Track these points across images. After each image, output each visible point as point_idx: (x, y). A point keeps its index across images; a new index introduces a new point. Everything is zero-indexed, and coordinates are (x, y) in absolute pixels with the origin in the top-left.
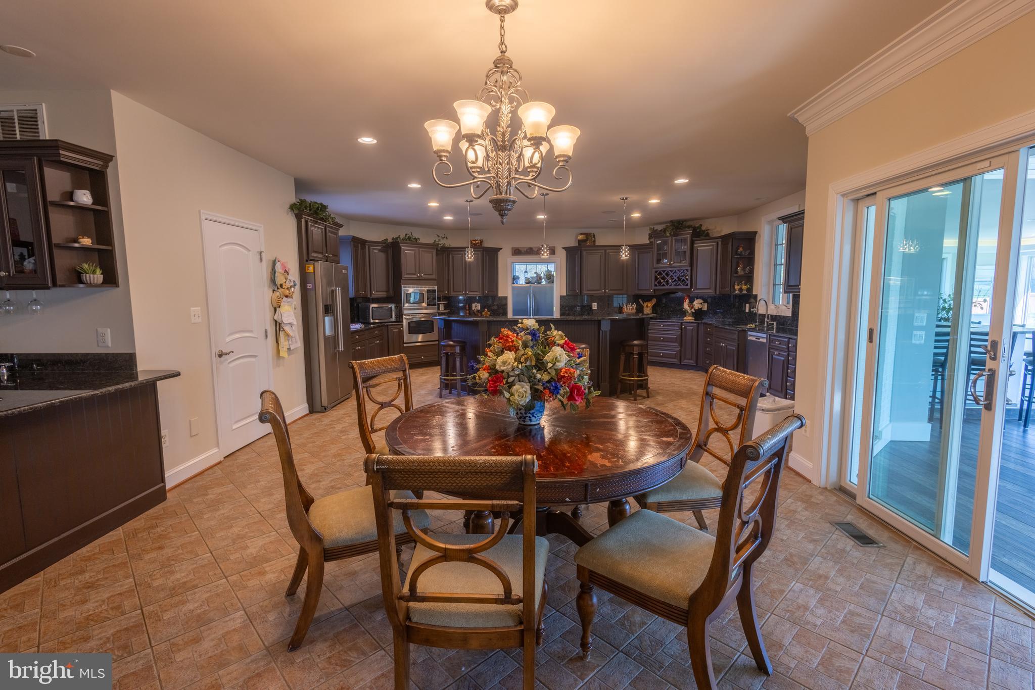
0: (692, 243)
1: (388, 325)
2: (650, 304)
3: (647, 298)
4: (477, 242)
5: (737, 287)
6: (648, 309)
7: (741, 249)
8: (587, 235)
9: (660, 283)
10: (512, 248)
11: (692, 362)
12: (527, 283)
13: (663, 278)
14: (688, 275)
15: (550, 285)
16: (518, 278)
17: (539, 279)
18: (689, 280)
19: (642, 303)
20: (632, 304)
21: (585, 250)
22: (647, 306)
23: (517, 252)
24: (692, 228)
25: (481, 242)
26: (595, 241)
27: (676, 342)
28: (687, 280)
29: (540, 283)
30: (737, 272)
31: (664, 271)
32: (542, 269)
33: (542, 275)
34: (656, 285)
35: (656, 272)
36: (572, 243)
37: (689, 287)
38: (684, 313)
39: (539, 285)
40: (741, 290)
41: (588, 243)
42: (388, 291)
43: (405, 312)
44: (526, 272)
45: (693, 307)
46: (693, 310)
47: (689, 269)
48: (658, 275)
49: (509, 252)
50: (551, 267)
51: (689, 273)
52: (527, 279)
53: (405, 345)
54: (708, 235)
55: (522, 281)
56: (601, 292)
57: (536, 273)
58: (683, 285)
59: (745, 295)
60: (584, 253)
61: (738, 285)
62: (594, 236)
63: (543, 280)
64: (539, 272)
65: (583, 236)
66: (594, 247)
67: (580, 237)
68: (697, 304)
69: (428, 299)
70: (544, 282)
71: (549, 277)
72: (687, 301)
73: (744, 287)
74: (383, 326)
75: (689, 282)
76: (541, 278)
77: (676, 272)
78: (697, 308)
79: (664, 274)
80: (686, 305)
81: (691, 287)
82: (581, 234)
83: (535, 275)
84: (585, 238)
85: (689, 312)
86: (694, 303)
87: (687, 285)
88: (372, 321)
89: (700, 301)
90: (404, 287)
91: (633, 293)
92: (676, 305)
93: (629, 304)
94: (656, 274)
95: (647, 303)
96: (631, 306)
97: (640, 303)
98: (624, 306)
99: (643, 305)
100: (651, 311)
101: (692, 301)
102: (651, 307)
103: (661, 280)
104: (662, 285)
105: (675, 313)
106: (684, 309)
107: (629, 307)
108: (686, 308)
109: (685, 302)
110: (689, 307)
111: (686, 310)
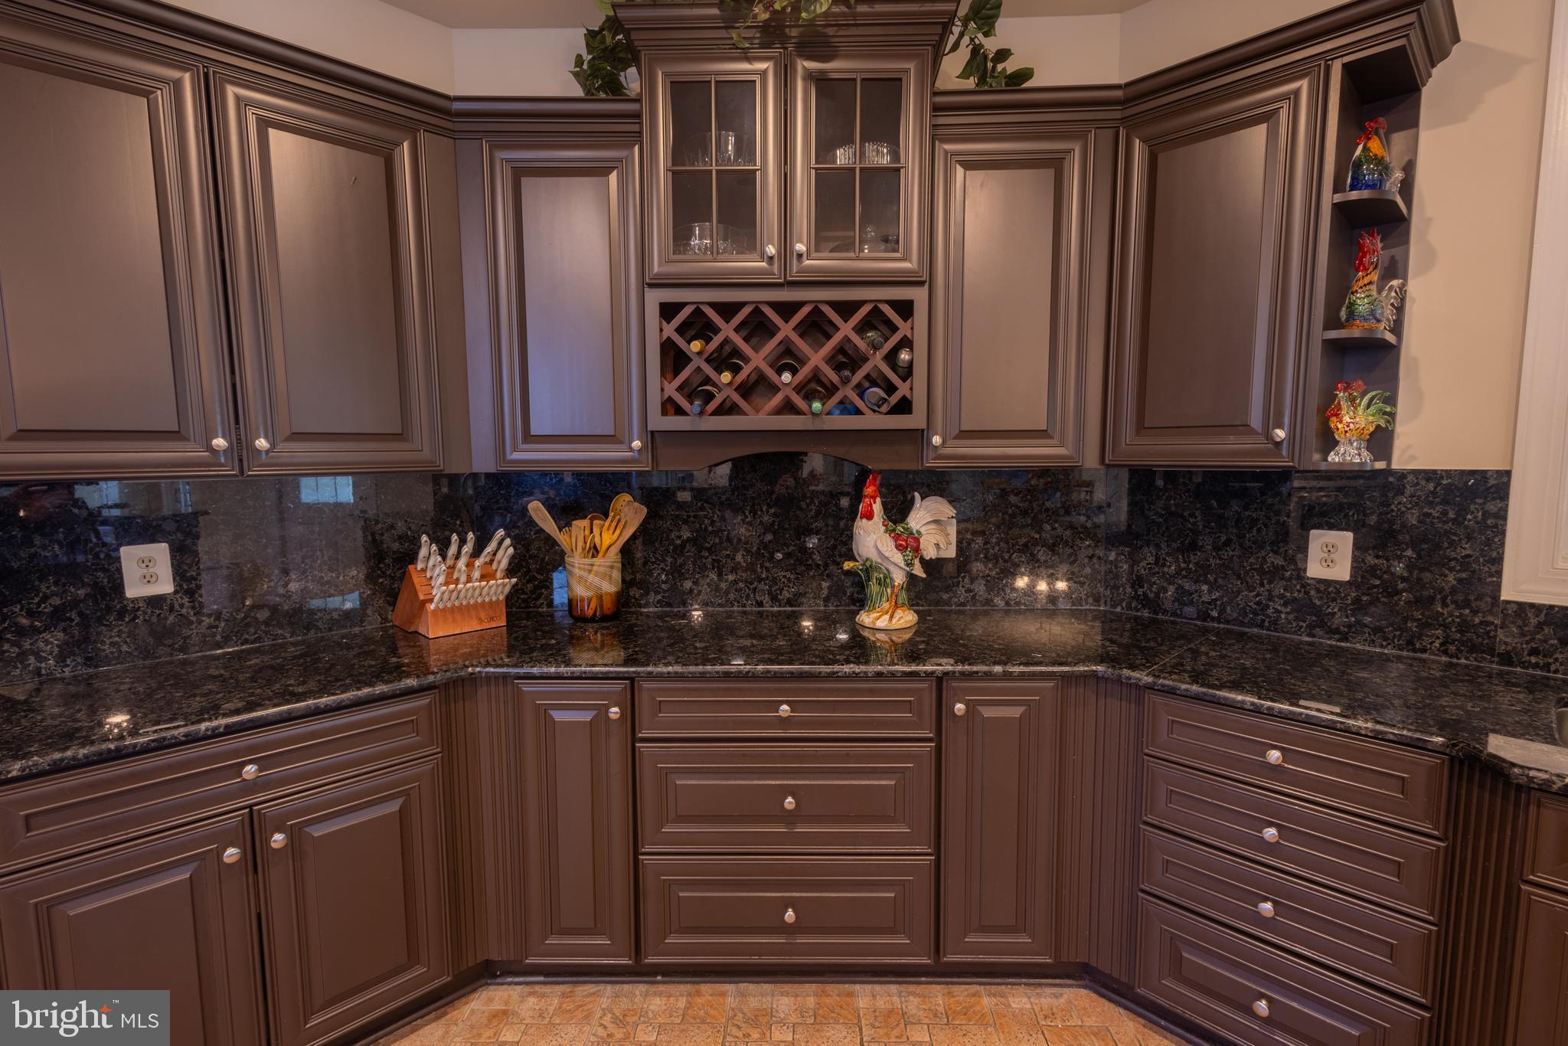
2: (608, 535)
3: (589, 497)
6: (600, 562)
9: (699, 389)
13: (727, 357)
18: (921, 373)
19: (549, 524)
20: (480, 540)
22: (590, 548)
28: (906, 373)
31: (725, 310)
34: (669, 407)
35: (667, 311)
37: (918, 418)
38: (859, 590)
47: (922, 299)
48: (689, 331)
51: (919, 328)
56: (197, 450)
58: (878, 405)
75: (916, 390)
79: (727, 330)
81: (930, 424)
87: (904, 407)
91: (483, 462)
92: (768, 529)
93: (463, 542)
94: (670, 330)
95: (585, 523)
96: (477, 553)
97: (531, 523)
98: (423, 552)
99: (562, 538)
100: (617, 575)
101: (897, 512)
102: (615, 549)
103: (708, 370)
104: (712, 406)
105: (760, 580)
106: (852, 558)
107: (461, 564)
108: (875, 557)
109: (869, 516)
110: (898, 547)
111: (869, 569)
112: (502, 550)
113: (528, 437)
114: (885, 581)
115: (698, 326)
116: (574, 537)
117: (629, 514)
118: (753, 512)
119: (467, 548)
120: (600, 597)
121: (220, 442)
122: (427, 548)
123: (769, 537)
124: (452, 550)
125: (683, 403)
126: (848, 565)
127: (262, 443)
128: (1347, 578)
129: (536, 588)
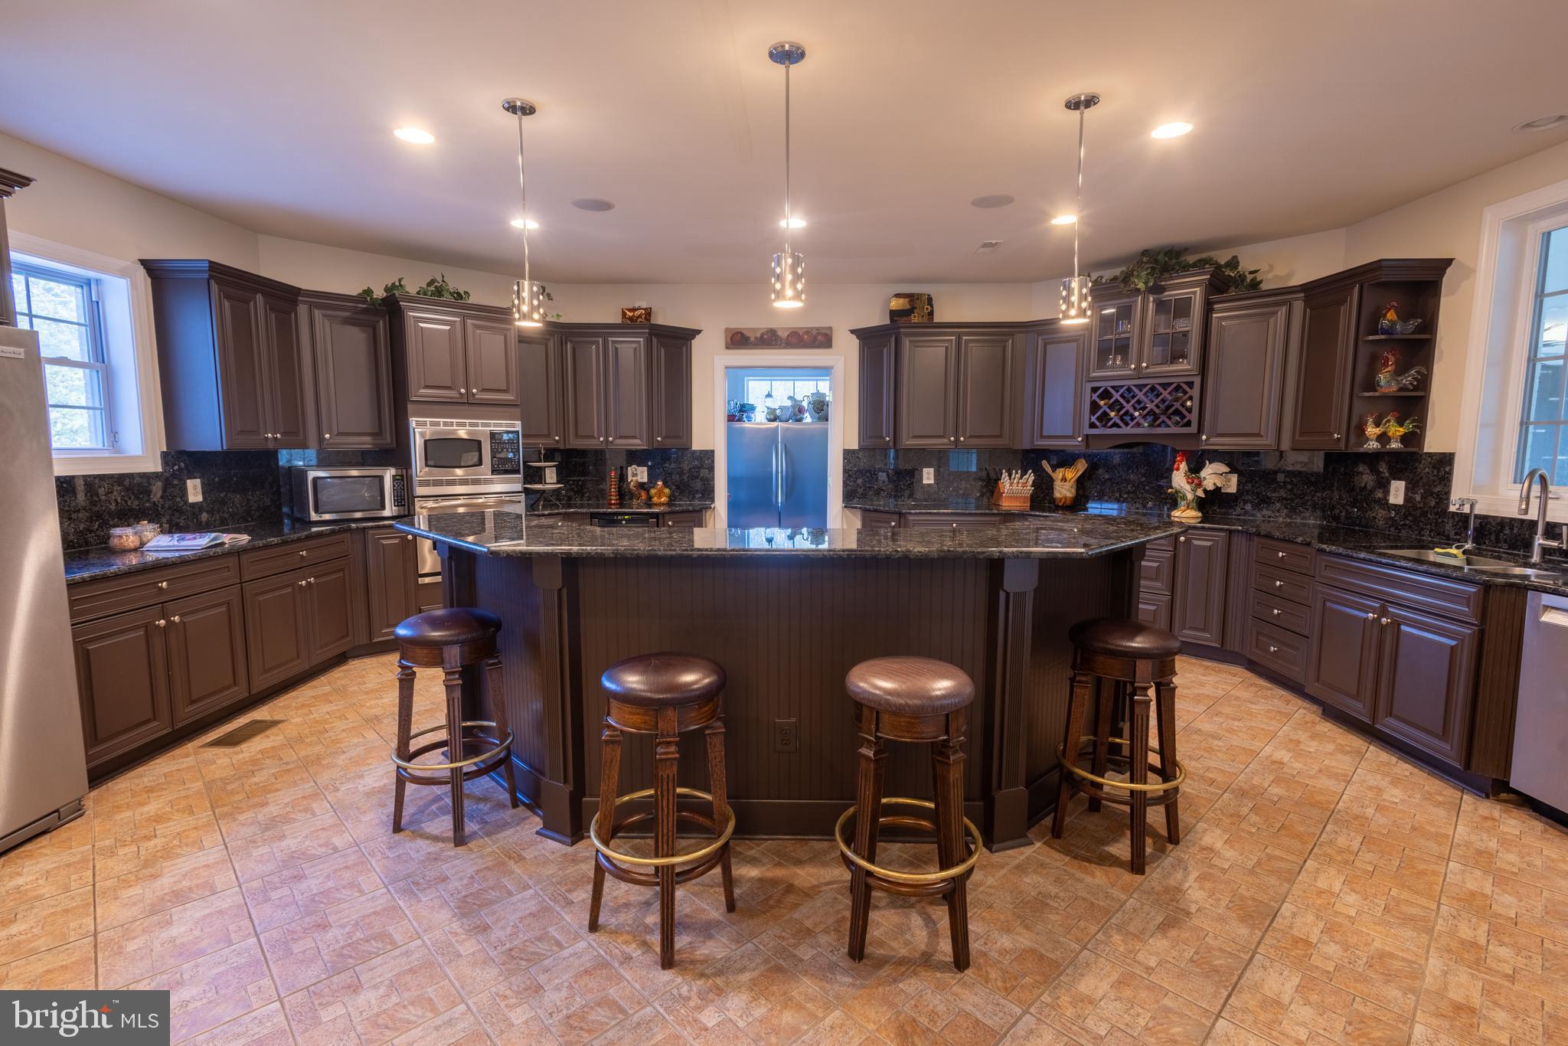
0: (1208, 309)
1: (364, 528)
2: (1072, 474)
3: (1065, 459)
4: (637, 313)
5: (1372, 431)
6: (1068, 485)
7: (1391, 315)
8: (911, 297)
9: (1104, 418)
10: (727, 330)
11: (1209, 638)
12: (770, 420)
13: (1116, 406)
14: (1191, 398)
15: (819, 426)
16: (752, 408)
17: (797, 413)
18: (1196, 410)
19: (1048, 469)
20: (1024, 473)
21: (908, 335)
22: (1064, 479)
23: (738, 340)
24: (1209, 268)
25: (648, 313)
26: (931, 314)
27: (1156, 579)
28: (1190, 410)
29: (800, 420)
30: (1371, 384)
31: (1116, 388)
32: (805, 389)
33: (805, 404)
34: (1092, 426)
35: (1094, 390)
36: (876, 318)
37: (1193, 429)
38: (1173, 501)
39: (797, 426)
40: (1383, 438)
41: (915, 319)
42: (378, 434)
43: (420, 491)
44: (769, 395)
45: (1199, 485)
46: (1200, 493)
47: (1197, 381)
48: (1102, 397)
49: (720, 340)
50: (824, 387)
51: (1196, 392)
52: (771, 411)
53: (421, 581)
54: (1255, 284)
55: (760, 417)
56: (945, 441)
57: (790, 398)
58: (1177, 423)
59: (1394, 454)
60: (906, 343)
61: (1377, 425)
62: (930, 300)
63: (807, 415)
64: (798, 397)
65: (901, 301)
66: (930, 324)
67: (896, 304)
68: (1213, 475)
69: (493, 457)
70: (808, 418)
71: (820, 408)
72: (1183, 466)
73: (1396, 430)
74: (350, 530)
75: (1194, 417)
76: (801, 410)
77: (1153, 389)
78: (1211, 487)
79: (1116, 396)
80: (1179, 479)
81: (1200, 431)
82: (898, 296)
83: (789, 403)
84: (909, 307)
85: (1190, 496)
86: (1203, 474)
87: (1188, 424)
88: (314, 517)
89: (1222, 468)
90: (418, 424)
91: (1027, 446)
92: (1144, 475)
93: (1017, 473)
94: (1095, 397)
95: (1063, 469)
96: (1021, 478)
97: (1044, 470)
98: (1003, 476)
99: (1053, 475)
100: (1074, 491)
101: (1195, 469)
102: (1073, 480)
103: (1108, 410)
104: (1110, 424)
105: (1138, 498)
106: (1172, 487)
107: (1015, 481)
108: (1178, 487)
109: (1178, 469)
110: (1188, 482)
111: (1177, 492)
112: (1030, 477)
113: (1042, 437)
114: (1184, 498)
115: (1106, 395)
116: (1058, 474)
117: (1081, 466)
118: (1137, 468)
119: (1018, 475)
120: (1066, 498)
121: (952, 439)
122: (1005, 475)
123: (1144, 479)
124: (1013, 476)
125: (1098, 424)
126: (1170, 490)
127: (962, 439)
128: (1402, 503)
129: (1045, 496)
